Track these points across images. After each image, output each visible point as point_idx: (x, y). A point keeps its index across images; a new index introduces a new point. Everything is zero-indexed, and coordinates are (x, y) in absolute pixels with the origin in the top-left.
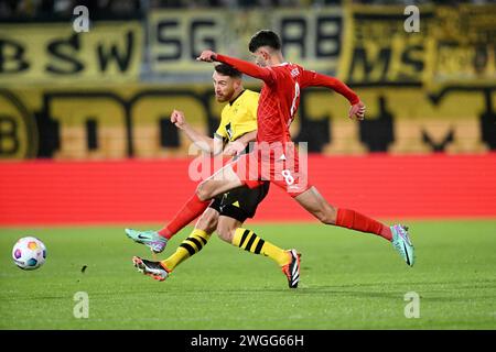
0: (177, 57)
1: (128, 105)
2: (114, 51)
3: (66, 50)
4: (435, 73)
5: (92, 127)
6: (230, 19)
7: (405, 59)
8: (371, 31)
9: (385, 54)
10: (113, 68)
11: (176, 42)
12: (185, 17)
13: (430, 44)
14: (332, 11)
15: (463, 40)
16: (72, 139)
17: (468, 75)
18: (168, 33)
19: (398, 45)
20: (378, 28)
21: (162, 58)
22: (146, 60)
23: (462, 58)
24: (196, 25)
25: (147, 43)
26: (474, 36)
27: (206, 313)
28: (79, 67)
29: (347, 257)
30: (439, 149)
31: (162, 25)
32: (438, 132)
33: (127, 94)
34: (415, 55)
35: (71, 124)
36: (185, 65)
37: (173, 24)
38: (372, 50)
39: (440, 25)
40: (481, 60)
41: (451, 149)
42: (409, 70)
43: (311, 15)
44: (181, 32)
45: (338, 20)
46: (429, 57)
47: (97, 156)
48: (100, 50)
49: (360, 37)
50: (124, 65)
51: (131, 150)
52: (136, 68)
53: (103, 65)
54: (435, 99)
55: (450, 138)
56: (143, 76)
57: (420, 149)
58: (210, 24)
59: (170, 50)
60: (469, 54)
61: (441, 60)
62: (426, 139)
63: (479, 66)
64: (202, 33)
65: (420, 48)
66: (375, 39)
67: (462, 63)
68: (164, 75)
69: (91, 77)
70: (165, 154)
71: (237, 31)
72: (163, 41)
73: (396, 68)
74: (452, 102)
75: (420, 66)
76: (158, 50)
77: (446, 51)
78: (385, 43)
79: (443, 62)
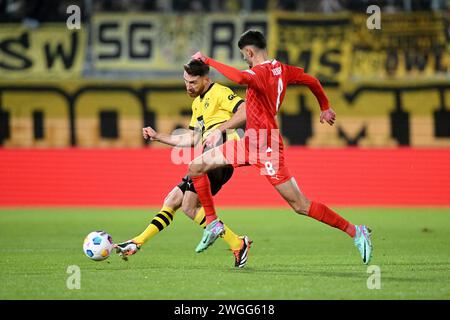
0: (117, 56)
1: (71, 99)
2: (60, 48)
3: (16, 48)
4: (351, 75)
5: (38, 118)
6: (166, 22)
7: (324, 61)
8: (293, 35)
9: (306, 56)
10: (58, 64)
11: (116, 42)
12: (125, 20)
13: (346, 48)
14: (258, 16)
15: (376, 45)
16: (19, 129)
17: (380, 77)
18: (109, 34)
19: (317, 48)
20: (300, 32)
21: (103, 57)
22: (88, 58)
23: (375, 62)
24: (134, 27)
25: (90, 43)
26: (385, 41)
27: (139, 289)
28: (28, 64)
29: (267, 241)
30: (353, 143)
31: (104, 27)
32: (352, 128)
33: (71, 88)
34: (332, 58)
35: (19, 115)
36: (124, 63)
37: (114, 26)
38: (294, 52)
39: (355, 31)
40: (392, 63)
41: (364, 143)
42: (327, 71)
43: (239, 19)
44: (121, 33)
45: (264, 25)
46: (345, 59)
47: (42, 145)
48: (47, 48)
49: (283, 40)
50: (68, 63)
51: (73, 140)
52: (79, 65)
53: (50, 62)
54: (350, 98)
55: (363, 134)
56: (85, 73)
57: (336, 143)
58: (147, 26)
59: (111, 49)
60: (381, 57)
61: (356, 63)
62: (341, 134)
63: (390, 69)
64: (140, 34)
65: (337, 51)
66: (296, 43)
67: (375, 65)
68: (105, 72)
69: (39, 72)
70: (105, 144)
71: (171, 33)
72: (104, 41)
73: (315, 69)
74: (365, 101)
75: (337, 67)
76: (99, 49)
77: (360, 55)
78: (305, 46)
79: (358, 65)
